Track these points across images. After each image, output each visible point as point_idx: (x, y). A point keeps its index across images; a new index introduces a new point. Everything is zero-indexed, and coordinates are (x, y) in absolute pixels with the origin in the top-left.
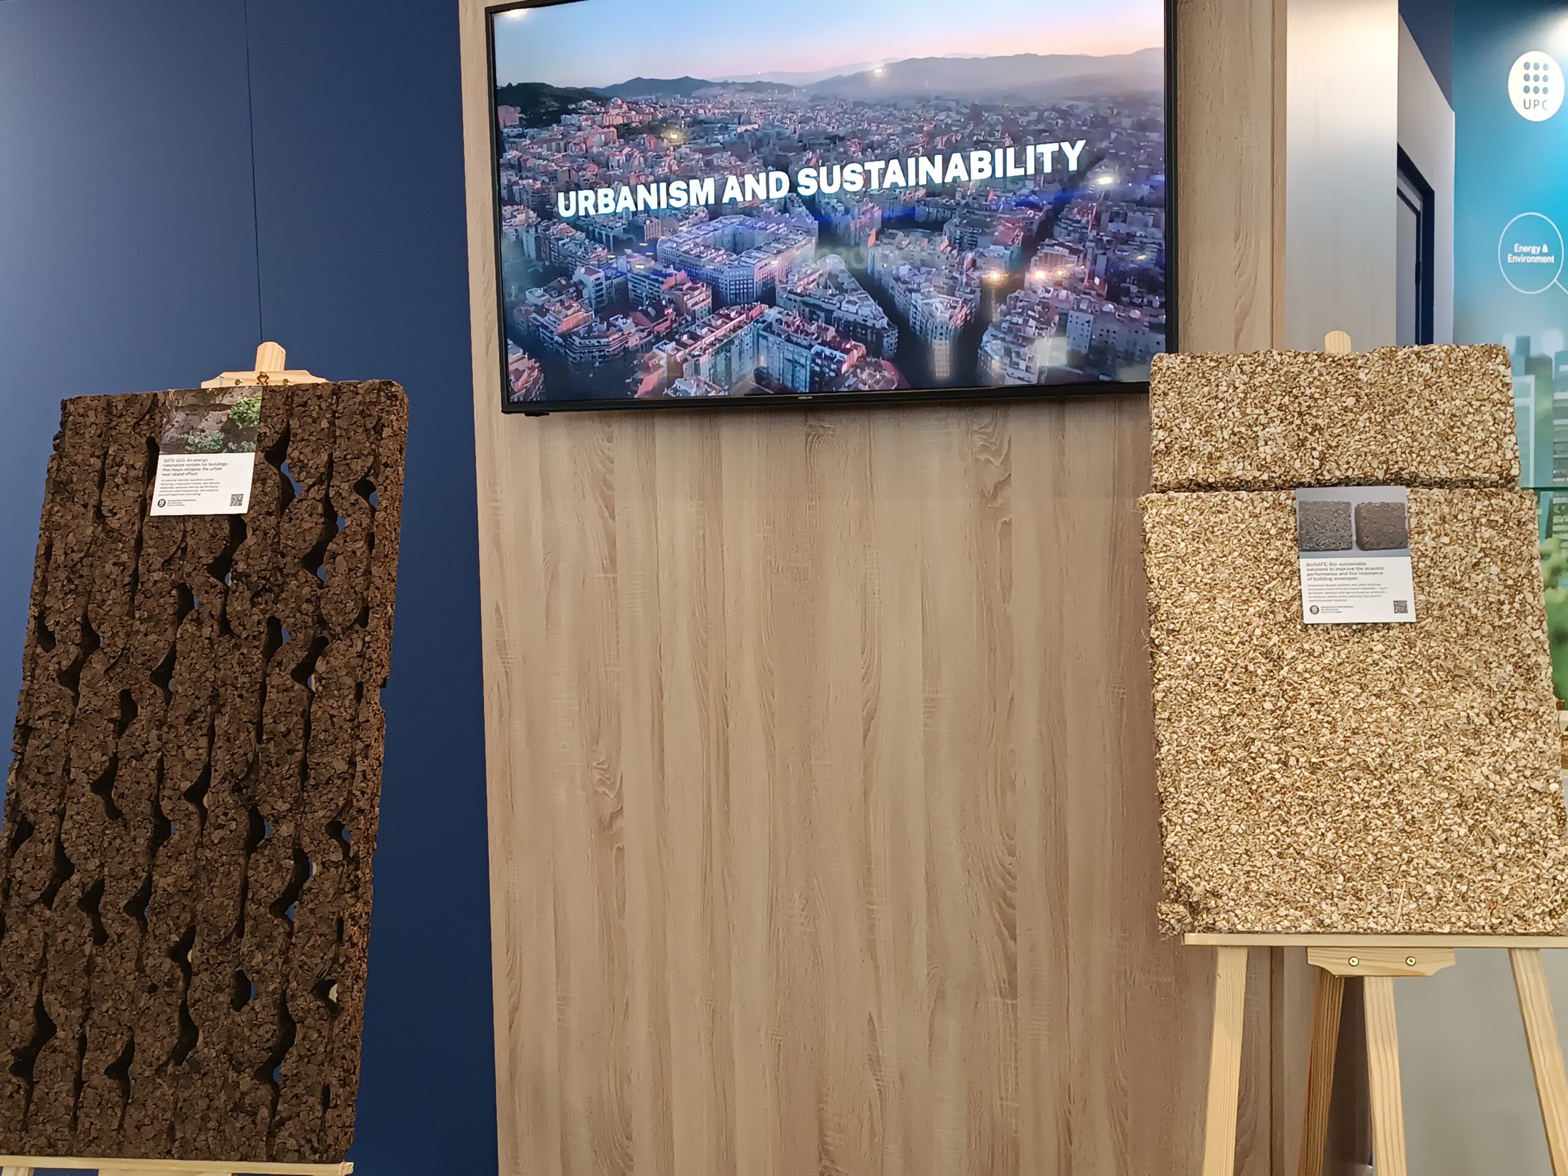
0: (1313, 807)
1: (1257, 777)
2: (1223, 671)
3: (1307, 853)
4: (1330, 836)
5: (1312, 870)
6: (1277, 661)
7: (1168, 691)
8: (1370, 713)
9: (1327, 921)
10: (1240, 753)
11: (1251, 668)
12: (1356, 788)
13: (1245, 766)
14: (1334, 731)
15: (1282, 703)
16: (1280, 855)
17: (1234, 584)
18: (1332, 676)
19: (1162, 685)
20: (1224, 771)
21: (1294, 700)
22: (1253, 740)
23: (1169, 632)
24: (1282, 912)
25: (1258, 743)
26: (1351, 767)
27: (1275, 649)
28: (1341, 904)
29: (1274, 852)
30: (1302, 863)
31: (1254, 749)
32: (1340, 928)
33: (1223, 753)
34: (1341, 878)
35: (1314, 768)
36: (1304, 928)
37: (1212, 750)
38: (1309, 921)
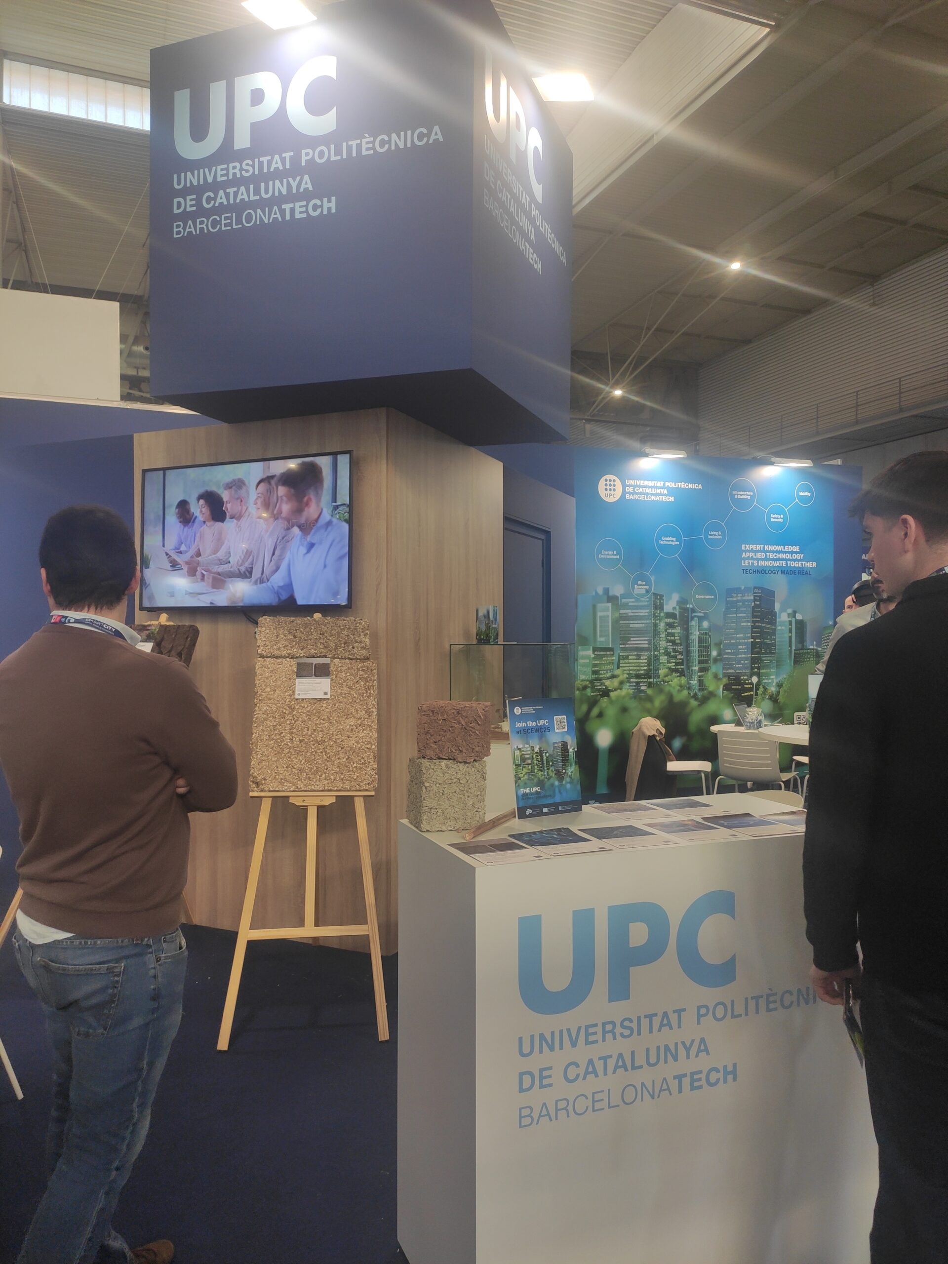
0: (299, 753)
1: (282, 744)
2: (276, 712)
3: (295, 767)
4: (303, 761)
5: (296, 772)
6: (293, 709)
7: (257, 718)
8: (320, 725)
9: (299, 787)
10: (278, 737)
11: (284, 711)
12: (313, 747)
13: (279, 741)
14: (308, 730)
15: (293, 722)
16: (287, 767)
17: (282, 686)
18: (309, 714)
19: (255, 716)
20: (272, 742)
21: (297, 720)
22: (282, 733)
23: (260, 700)
24: (285, 784)
25: (284, 734)
26: (312, 741)
27: (293, 706)
28: (304, 782)
29: (285, 766)
30: (293, 770)
31: (282, 735)
32: (303, 789)
33: (272, 737)
34: (305, 774)
35: (301, 741)
36: (292, 789)
37: (269, 736)
38: (293, 787)
